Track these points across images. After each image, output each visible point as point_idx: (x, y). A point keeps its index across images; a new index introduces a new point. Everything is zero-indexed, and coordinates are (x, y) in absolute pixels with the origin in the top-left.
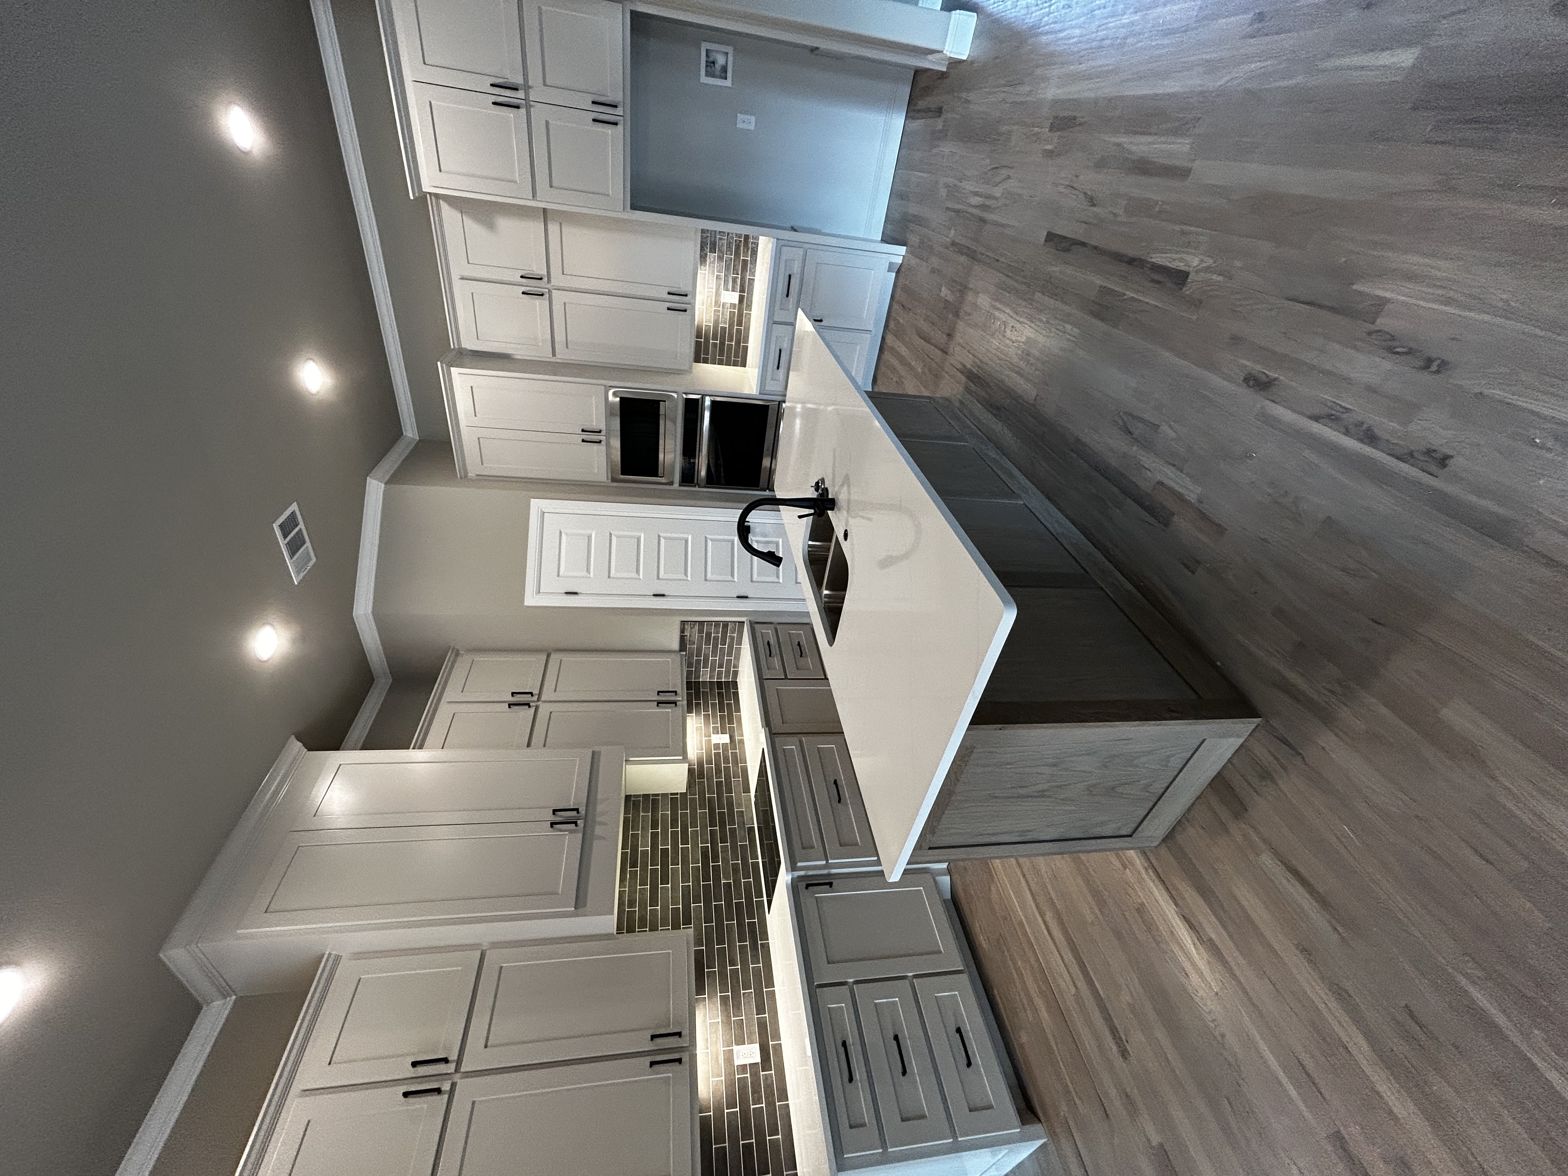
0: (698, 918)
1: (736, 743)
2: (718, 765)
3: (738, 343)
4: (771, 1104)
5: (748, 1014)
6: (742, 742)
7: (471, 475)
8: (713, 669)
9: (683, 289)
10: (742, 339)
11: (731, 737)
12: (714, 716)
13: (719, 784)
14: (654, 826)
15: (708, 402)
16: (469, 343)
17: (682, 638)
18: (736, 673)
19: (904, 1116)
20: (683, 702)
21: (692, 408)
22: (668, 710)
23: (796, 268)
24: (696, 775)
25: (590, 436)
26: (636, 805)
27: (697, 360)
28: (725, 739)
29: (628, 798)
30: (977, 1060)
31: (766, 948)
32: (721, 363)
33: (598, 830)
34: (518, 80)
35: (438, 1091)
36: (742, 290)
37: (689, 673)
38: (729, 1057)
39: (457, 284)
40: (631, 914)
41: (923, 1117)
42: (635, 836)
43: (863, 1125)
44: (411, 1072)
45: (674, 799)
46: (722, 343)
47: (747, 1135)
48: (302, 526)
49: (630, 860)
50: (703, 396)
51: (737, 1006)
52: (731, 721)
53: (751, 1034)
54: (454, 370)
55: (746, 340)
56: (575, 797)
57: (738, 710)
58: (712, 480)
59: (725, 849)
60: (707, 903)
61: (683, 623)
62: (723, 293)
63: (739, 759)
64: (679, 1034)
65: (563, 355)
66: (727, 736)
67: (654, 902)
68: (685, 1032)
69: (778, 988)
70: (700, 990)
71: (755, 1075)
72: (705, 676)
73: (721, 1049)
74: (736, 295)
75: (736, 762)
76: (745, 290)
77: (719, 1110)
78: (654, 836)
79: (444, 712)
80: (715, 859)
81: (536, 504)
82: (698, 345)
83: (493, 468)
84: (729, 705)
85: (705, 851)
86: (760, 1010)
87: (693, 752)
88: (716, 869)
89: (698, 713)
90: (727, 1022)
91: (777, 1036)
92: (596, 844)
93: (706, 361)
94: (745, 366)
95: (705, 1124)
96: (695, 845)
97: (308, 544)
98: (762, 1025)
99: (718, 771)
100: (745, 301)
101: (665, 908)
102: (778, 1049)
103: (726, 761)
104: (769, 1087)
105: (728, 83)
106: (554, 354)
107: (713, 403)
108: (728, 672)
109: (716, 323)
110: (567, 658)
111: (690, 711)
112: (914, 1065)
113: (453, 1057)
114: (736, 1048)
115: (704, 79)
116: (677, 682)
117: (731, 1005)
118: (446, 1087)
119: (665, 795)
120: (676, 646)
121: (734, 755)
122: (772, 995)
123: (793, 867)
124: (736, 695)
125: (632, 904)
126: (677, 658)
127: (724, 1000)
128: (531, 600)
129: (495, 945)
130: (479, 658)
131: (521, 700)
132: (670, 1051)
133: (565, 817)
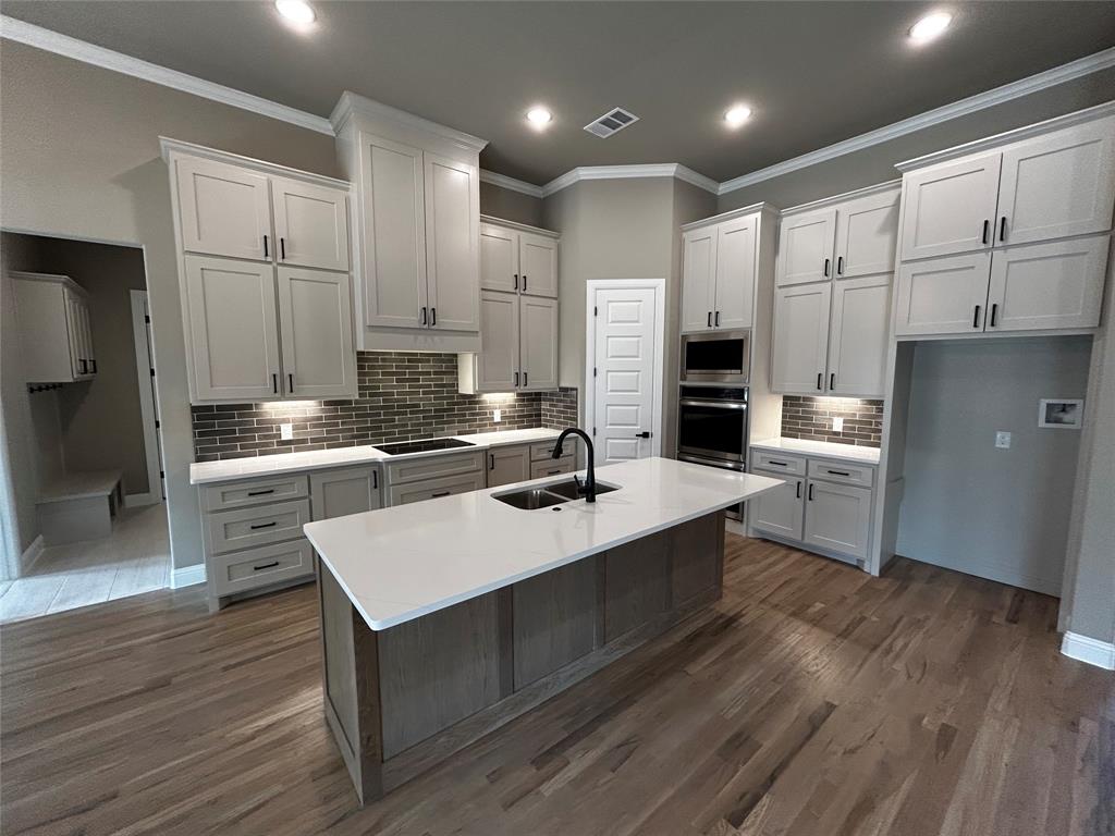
0: (372, 402)
1: (494, 426)
2: (478, 414)
3: (800, 430)
4: (257, 446)
5: (311, 433)
6: (495, 430)
7: (684, 235)
8: (549, 410)
9: (837, 386)
10: (804, 434)
11: (498, 423)
12: (517, 411)
13: (464, 415)
14: (435, 373)
15: (744, 406)
16: (786, 223)
17: (566, 389)
18: (546, 427)
19: (228, 526)
20: (522, 389)
21: (738, 394)
22: (513, 380)
23: (854, 480)
24: (471, 400)
25: (713, 318)
26: (451, 361)
27: (786, 398)
28: (497, 418)
29: (456, 355)
30: (260, 574)
31: (352, 445)
32: (784, 417)
33: (421, 338)
34: (1012, 239)
35: (266, 255)
36: (844, 434)
37: (546, 394)
38: (285, 421)
39: (832, 209)
40: (377, 360)
41: (226, 537)
42: (428, 361)
43: (223, 500)
44: (278, 238)
45: (455, 385)
46: (800, 418)
47: (241, 431)
48: (625, 125)
49: (413, 358)
50: (747, 403)
51: (315, 426)
52: (510, 423)
53: (298, 434)
54: (759, 215)
55: (803, 437)
56: (443, 321)
57: (519, 428)
58: (685, 409)
59: (418, 418)
60: (382, 408)
61: (576, 389)
62: (841, 420)
63: (482, 428)
64: (292, 391)
65: (780, 294)
66: (499, 420)
67: (384, 374)
68: (293, 395)
69: (326, 451)
70: (328, 403)
71: (274, 436)
72: (545, 406)
73: (291, 416)
74: (840, 430)
75: (479, 426)
76: (845, 437)
77: (256, 415)
78: (429, 373)
79: (513, 234)
80: (411, 413)
81: (662, 282)
82: (798, 398)
83: (689, 249)
84: (523, 422)
85: (418, 406)
86: (313, 440)
87: (486, 397)
88: (405, 413)
89: (517, 401)
90: (307, 420)
91: (297, 450)
92: (412, 337)
93: (784, 405)
94: (783, 435)
95: (249, 407)
96: (421, 399)
97: (613, 132)
98: (304, 441)
99: (473, 414)
100: (834, 437)
101: (380, 381)
102: (289, 451)
103: (481, 420)
104: (267, 445)
105: (1042, 423)
106: (780, 287)
107: (741, 411)
108: (546, 420)
109: (814, 413)
110: (553, 312)
111: (519, 395)
112: (257, 534)
113: (286, 261)
114: (291, 425)
115: (1043, 404)
116: (533, 387)
117: (317, 422)
118: (269, 259)
119: (457, 379)
120: (563, 385)
121: (486, 425)
122: (322, 448)
123: (389, 462)
124: (531, 427)
125: (384, 360)
126: (554, 385)
127: (320, 418)
128: (591, 284)
129: (351, 281)
130: (553, 253)
131: (520, 283)
132: (284, 386)
133: (429, 317)
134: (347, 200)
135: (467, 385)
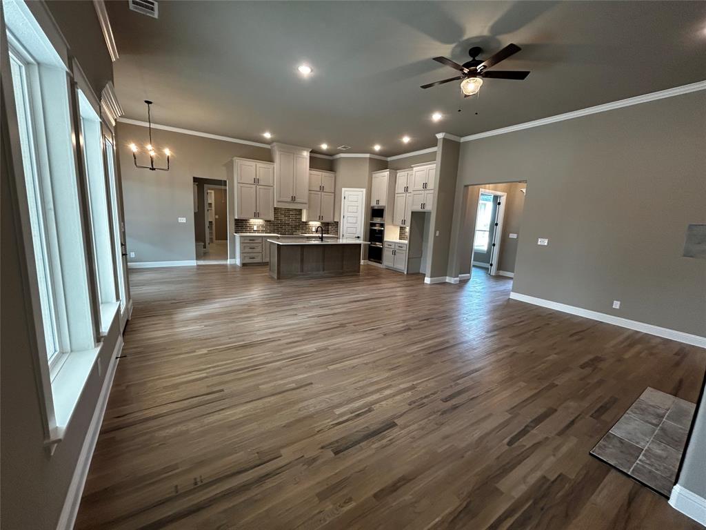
0: (277, 222)
1: (312, 232)
2: (308, 228)
4: (248, 231)
7: (372, 175)
8: (331, 229)
9: (406, 223)
13: (303, 228)
14: (295, 215)
17: (335, 222)
20: (322, 221)
21: (382, 225)
22: (318, 218)
24: (306, 223)
25: (378, 202)
26: (300, 211)
28: (313, 229)
30: (251, 260)
32: (400, 233)
33: (291, 204)
34: (427, 188)
37: (330, 223)
38: (255, 225)
39: (407, 173)
40: (279, 210)
41: (244, 249)
42: (293, 211)
43: (244, 241)
44: (257, 178)
45: (300, 219)
46: (403, 234)
47: (245, 226)
49: (289, 210)
50: (384, 228)
51: (262, 227)
53: (258, 228)
54: (388, 172)
56: (298, 200)
59: (289, 228)
60: (280, 224)
61: (338, 222)
65: (396, 195)
66: (314, 231)
67: (281, 214)
68: (259, 218)
70: (265, 221)
71: (252, 228)
72: (330, 227)
73: (257, 224)
75: (308, 232)
77: (248, 222)
78: (293, 214)
79: (320, 173)
80: (287, 226)
81: (364, 190)
83: (373, 180)
85: (289, 224)
86: (261, 230)
87: (311, 223)
89: (320, 225)
90: (260, 225)
91: (258, 233)
92: (288, 204)
93: (400, 230)
94: (398, 239)
95: (247, 220)
96: (290, 222)
97: (345, 149)
98: (259, 231)
99: (306, 228)
101: (280, 216)
102: (256, 233)
103: (308, 230)
104: (250, 231)
107: (383, 230)
108: (330, 232)
110: (333, 197)
111: (321, 223)
112: (251, 250)
113: (259, 184)
116: (325, 221)
118: (255, 184)
120: (334, 220)
121: (310, 231)
122: (263, 233)
125: (281, 210)
126: (332, 220)
127: (263, 225)
128: (343, 189)
129: (274, 189)
130: (333, 178)
131: (322, 188)
132: (257, 216)
133: (293, 199)
134: (274, 168)
135: (304, 219)
